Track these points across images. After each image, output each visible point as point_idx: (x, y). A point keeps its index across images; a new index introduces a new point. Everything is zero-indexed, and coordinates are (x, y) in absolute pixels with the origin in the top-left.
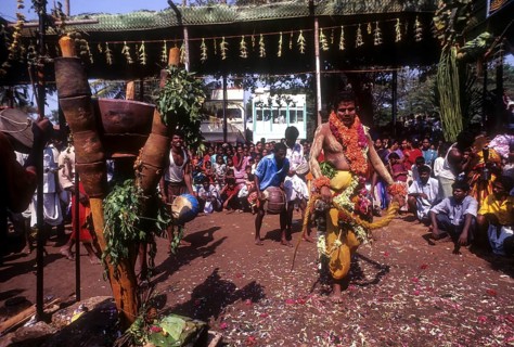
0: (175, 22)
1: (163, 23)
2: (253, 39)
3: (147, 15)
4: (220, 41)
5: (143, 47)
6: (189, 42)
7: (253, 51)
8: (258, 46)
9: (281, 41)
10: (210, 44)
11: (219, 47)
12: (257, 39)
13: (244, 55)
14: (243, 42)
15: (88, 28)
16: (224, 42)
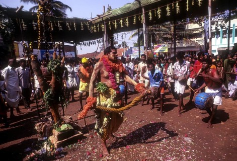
0: (138, 6)
1: (134, 7)
2: (173, 5)
3: (128, 5)
4: (157, 10)
5: (127, 20)
6: (145, 13)
8: (175, 8)
9: (188, 2)
10: (153, 12)
11: (157, 13)
12: (175, 4)
13: (168, 14)
14: (168, 8)
15: (109, 16)
16: (159, 10)
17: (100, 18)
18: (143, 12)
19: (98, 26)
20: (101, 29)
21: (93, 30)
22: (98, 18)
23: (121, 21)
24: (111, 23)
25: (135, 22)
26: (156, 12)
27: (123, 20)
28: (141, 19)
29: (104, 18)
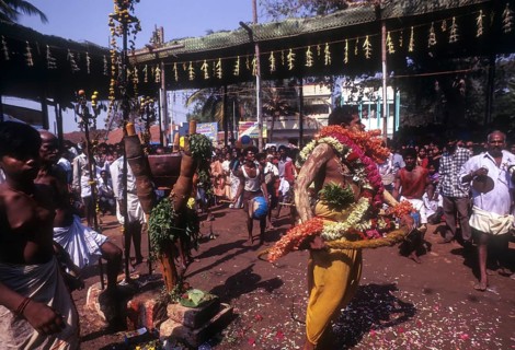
0: (247, 39)
1: (237, 41)
2: (319, 48)
3: (224, 35)
4: (287, 53)
5: (219, 63)
6: (261, 57)
7: (318, 59)
8: (323, 54)
9: (346, 48)
10: (277, 57)
11: (286, 59)
12: (323, 48)
13: (309, 63)
14: (308, 52)
15: (176, 51)
16: (291, 54)
17: (151, 52)
18: (257, 54)
19: (145, 69)
20: (152, 77)
21: (132, 77)
22: (148, 51)
23: (205, 65)
24: (180, 67)
25: (237, 70)
26: (285, 56)
27: (210, 64)
28: (251, 67)
29: (162, 55)
